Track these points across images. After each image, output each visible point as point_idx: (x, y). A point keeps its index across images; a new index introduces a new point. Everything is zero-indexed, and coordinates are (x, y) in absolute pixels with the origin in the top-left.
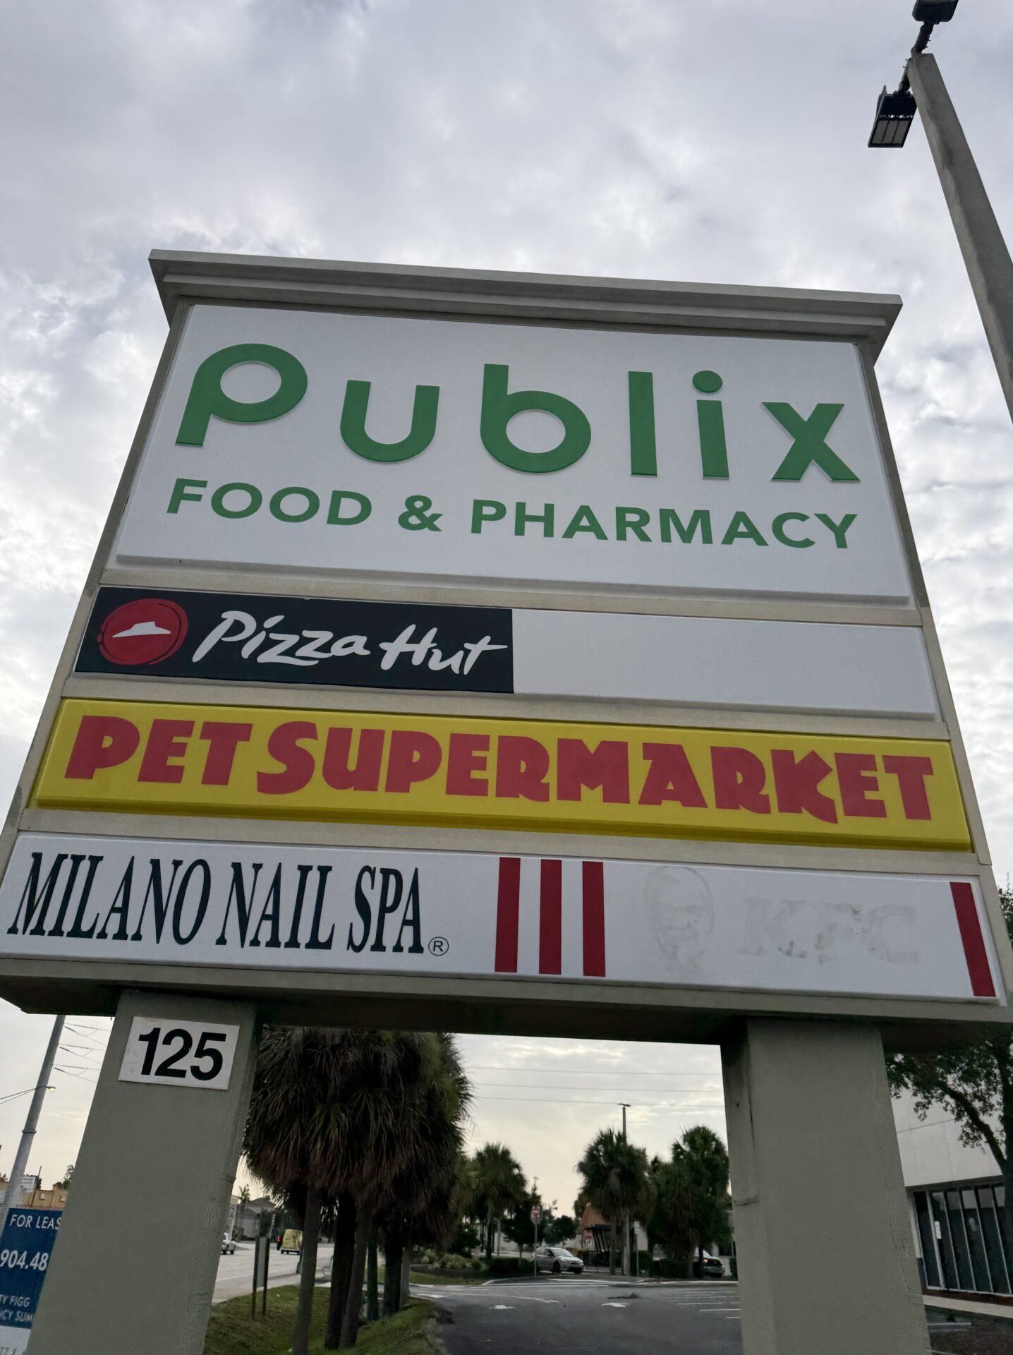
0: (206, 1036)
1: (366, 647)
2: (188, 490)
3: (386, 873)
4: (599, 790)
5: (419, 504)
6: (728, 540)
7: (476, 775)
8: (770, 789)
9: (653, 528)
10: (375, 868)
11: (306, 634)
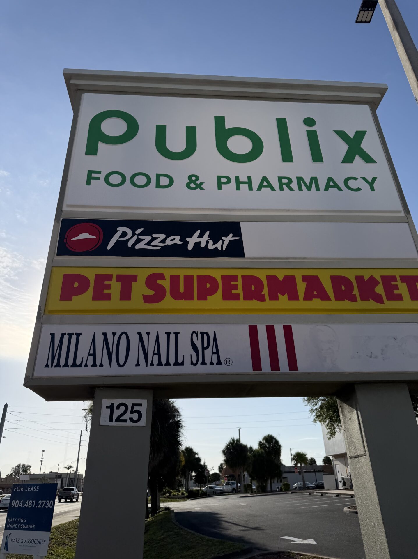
0: (134, 405)
1: (180, 240)
2: (93, 175)
3: (202, 333)
4: (286, 295)
5: (194, 178)
6: (326, 189)
7: (234, 292)
8: (356, 292)
9: (294, 185)
10: (197, 332)
11: (154, 236)
